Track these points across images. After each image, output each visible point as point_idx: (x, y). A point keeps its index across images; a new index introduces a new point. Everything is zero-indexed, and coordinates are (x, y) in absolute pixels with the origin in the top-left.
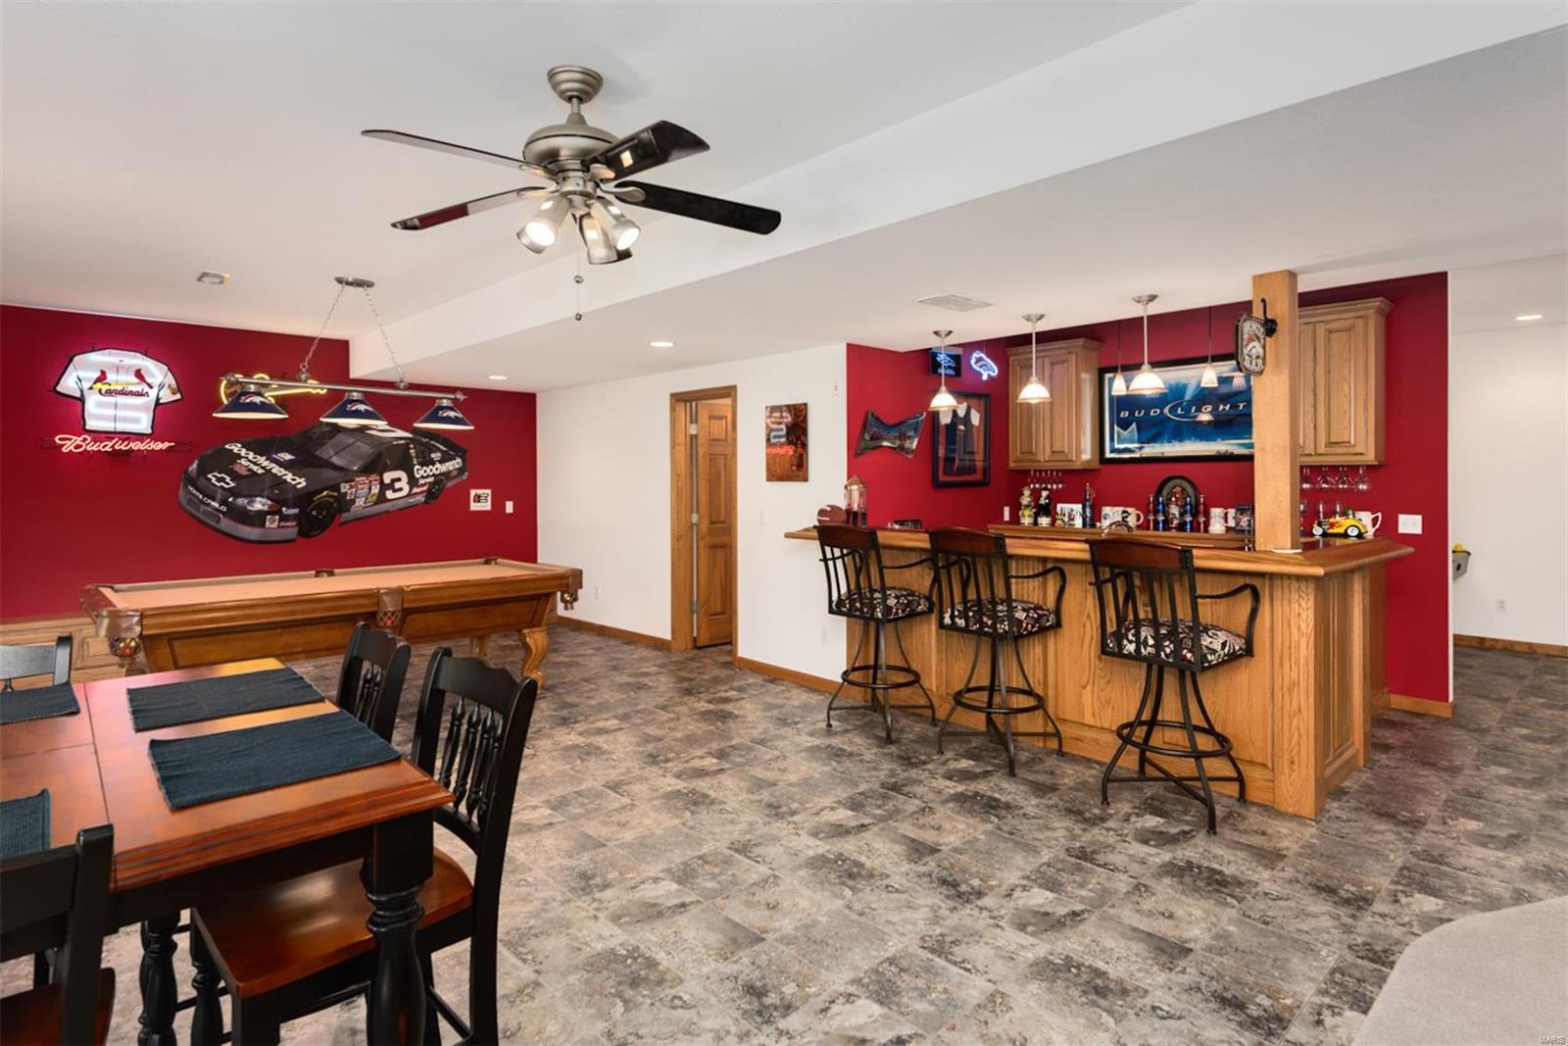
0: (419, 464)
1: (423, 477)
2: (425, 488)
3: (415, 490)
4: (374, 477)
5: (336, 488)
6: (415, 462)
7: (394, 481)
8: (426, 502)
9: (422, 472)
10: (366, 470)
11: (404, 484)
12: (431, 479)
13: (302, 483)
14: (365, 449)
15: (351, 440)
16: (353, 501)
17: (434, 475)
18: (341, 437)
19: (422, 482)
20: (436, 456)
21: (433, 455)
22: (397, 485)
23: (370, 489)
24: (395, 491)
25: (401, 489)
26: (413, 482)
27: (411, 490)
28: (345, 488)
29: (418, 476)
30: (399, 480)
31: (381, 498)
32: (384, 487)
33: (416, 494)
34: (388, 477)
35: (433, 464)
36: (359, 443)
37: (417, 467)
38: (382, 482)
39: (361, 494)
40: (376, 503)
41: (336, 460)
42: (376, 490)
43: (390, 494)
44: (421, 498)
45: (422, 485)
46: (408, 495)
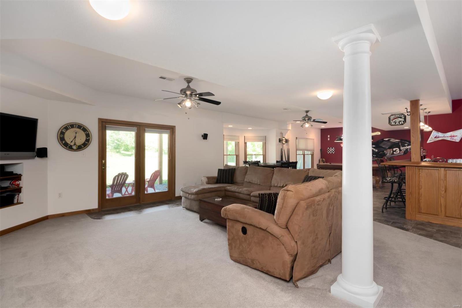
0: (402, 146)
1: (403, 149)
2: (403, 152)
3: (401, 152)
4: (391, 149)
5: (383, 151)
6: (401, 146)
7: (396, 150)
8: (404, 154)
9: (402, 148)
10: (390, 148)
11: (398, 151)
12: (405, 150)
13: (377, 151)
14: (389, 144)
15: (386, 142)
16: (387, 154)
17: (405, 149)
18: (384, 142)
19: (402, 150)
20: (406, 145)
21: (405, 145)
22: (396, 151)
23: (390, 152)
24: (396, 152)
25: (397, 152)
26: (400, 150)
27: (400, 152)
28: (385, 151)
29: (401, 149)
30: (397, 150)
31: (393, 154)
32: (393, 151)
33: (401, 153)
34: (394, 149)
35: (405, 146)
36: (388, 143)
37: (401, 147)
38: (393, 150)
39: (389, 152)
40: (392, 155)
41: (383, 146)
42: (392, 152)
43: (395, 153)
44: (402, 154)
45: (403, 151)
46: (399, 153)
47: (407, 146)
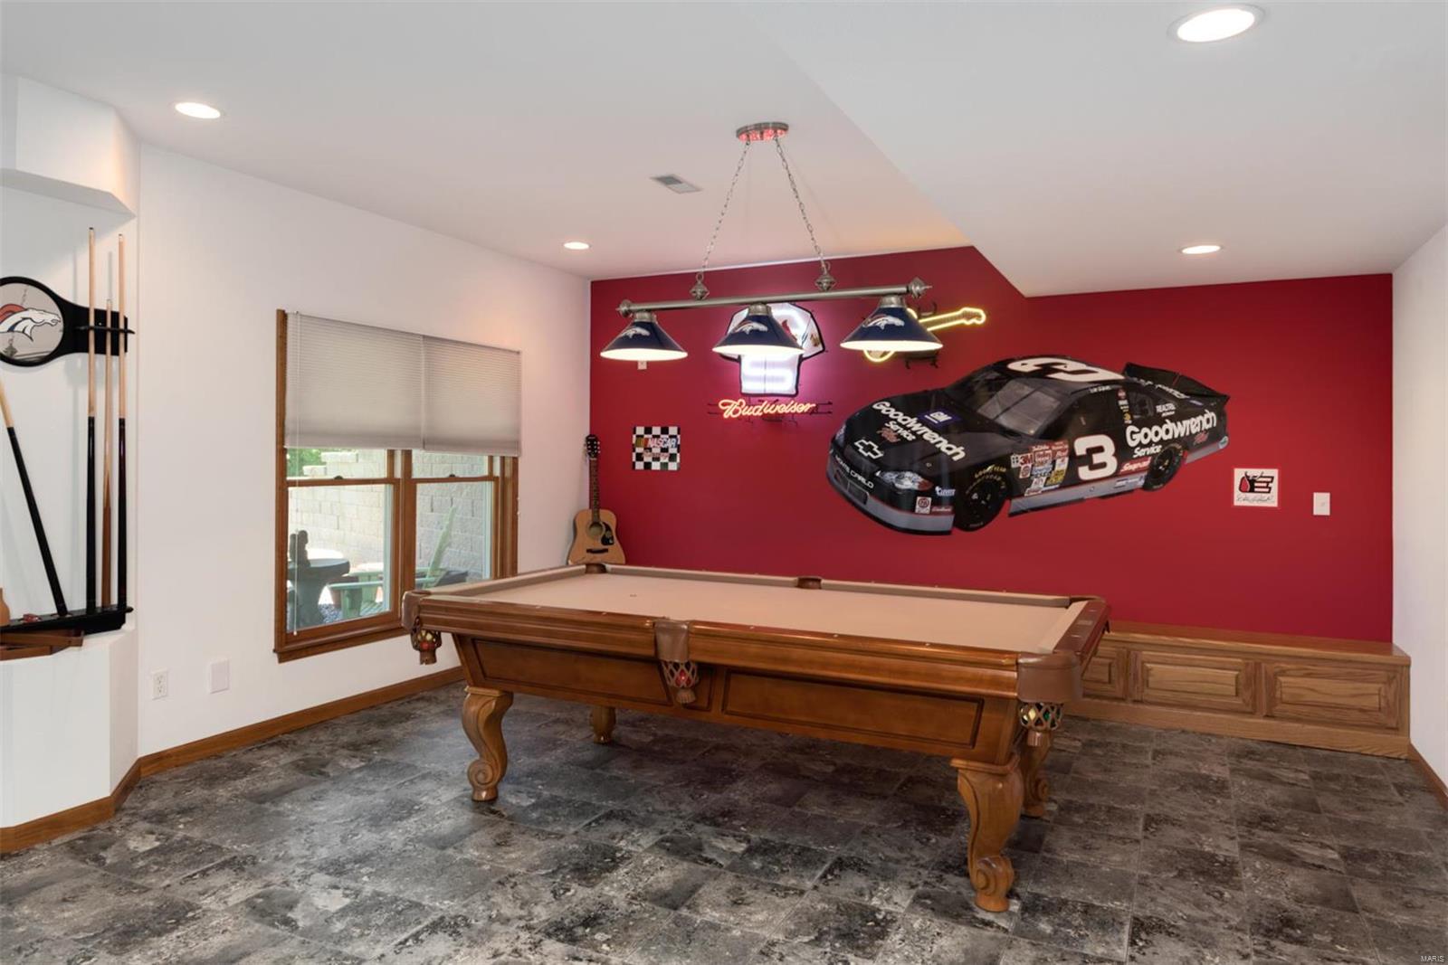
0: (1135, 423)
1: (1141, 445)
2: (1146, 464)
3: (1127, 467)
4: (1060, 445)
5: (1004, 461)
6: (1128, 419)
7: (1091, 451)
8: (1145, 487)
9: (1139, 437)
10: (1052, 433)
11: (1108, 457)
12: (1157, 449)
13: (959, 453)
14: (1047, 402)
15: (1027, 390)
16: (1028, 482)
17: (1161, 442)
18: (1013, 388)
19: (1139, 453)
20: (1166, 409)
21: (1159, 409)
22: (1097, 458)
23: (1054, 463)
24: (1093, 467)
25: (1103, 465)
26: (1123, 452)
27: (1120, 466)
28: (1016, 461)
29: (1132, 444)
30: (1100, 449)
31: (1072, 480)
32: (1075, 461)
34: (1081, 445)
35: (1161, 422)
36: (1038, 394)
37: (1130, 429)
38: (1072, 454)
39: (1039, 471)
40: (1063, 486)
41: (1005, 421)
42: (1062, 465)
43: (1084, 473)
44: (1138, 481)
45: (1140, 459)
46: (1116, 475)
47: (1176, 418)
